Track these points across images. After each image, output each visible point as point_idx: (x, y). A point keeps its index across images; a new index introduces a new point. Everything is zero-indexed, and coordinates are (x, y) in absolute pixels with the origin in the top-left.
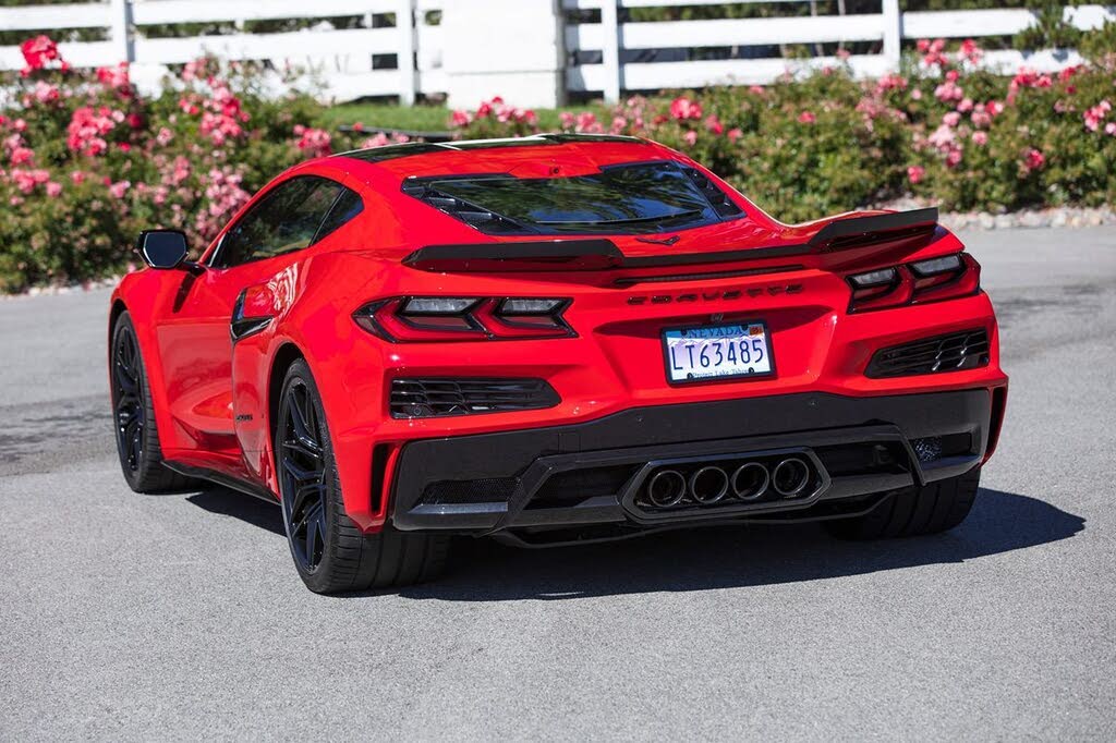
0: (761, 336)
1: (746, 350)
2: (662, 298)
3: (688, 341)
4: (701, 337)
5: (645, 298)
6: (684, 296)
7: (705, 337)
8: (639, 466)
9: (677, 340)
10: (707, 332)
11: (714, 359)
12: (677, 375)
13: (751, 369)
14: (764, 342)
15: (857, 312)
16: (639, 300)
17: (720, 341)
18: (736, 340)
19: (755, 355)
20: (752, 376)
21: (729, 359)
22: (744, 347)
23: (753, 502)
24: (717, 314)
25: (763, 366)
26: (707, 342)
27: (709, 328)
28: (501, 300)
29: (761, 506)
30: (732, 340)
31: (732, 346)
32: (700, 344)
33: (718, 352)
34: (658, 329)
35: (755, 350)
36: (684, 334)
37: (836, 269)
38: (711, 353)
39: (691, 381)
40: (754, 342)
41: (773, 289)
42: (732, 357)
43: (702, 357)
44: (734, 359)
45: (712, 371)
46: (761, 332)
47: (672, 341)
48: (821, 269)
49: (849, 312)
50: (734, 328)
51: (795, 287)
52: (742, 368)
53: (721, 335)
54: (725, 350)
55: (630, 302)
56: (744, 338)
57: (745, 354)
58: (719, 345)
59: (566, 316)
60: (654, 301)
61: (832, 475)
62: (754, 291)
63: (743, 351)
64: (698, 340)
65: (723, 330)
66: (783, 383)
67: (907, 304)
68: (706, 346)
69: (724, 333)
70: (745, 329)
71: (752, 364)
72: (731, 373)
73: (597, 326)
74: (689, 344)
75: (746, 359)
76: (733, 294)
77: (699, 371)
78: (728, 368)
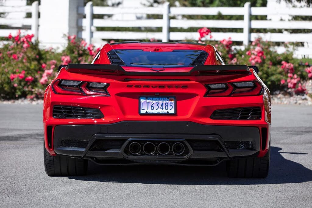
0: (173, 102)
1: (167, 106)
2: (138, 86)
3: (148, 101)
4: (152, 100)
5: (133, 86)
6: (145, 86)
7: (154, 100)
8: (126, 140)
9: (144, 100)
10: (155, 98)
11: (156, 107)
12: (142, 112)
13: (168, 112)
14: (174, 103)
15: (208, 97)
16: (130, 86)
17: (159, 102)
18: (164, 102)
19: (170, 108)
20: (168, 114)
21: (161, 108)
22: (167, 105)
23: (164, 156)
24: (157, 93)
25: (172, 111)
26: (154, 102)
27: (156, 97)
28: (89, 83)
29: (167, 157)
30: (163, 102)
31: (162, 104)
32: (152, 102)
33: (157, 105)
34: (137, 96)
35: (170, 106)
36: (147, 99)
37: (201, 82)
38: (155, 106)
39: (147, 114)
40: (170, 103)
41: (177, 86)
42: (162, 107)
43: (152, 106)
44: (163, 108)
45: (155, 111)
46: (173, 100)
47: (142, 101)
48: (196, 81)
49: (205, 96)
50: (164, 98)
51: (185, 87)
52: (165, 111)
53: (159, 100)
54: (160, 105)
55: (127, 86)
56: (167, 102)
57: (167, 107)
58: (158, 103)
59: (108, 89)
60: (136, 87)
61: (194, 150)
62: (170, 86)
63: (166, 106)
64: (151, 101)
65: (160, 98)
66: (179, 117)
67: (229, 96)
68: (154, 103)
69: (161, 99)
70: (168, 99)
71: (169, 110)
72: (161, 113)
73: (116, 93)
74: (148, 102)
75: (167, 108)
76: (162, 86)
77: (150, 111)
78: (160, 111)
